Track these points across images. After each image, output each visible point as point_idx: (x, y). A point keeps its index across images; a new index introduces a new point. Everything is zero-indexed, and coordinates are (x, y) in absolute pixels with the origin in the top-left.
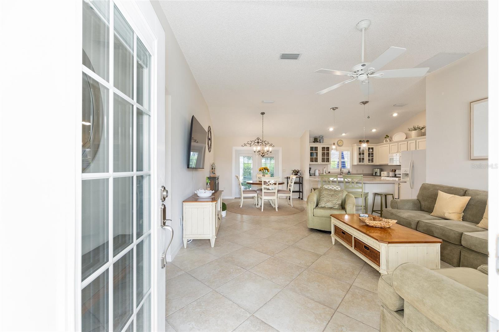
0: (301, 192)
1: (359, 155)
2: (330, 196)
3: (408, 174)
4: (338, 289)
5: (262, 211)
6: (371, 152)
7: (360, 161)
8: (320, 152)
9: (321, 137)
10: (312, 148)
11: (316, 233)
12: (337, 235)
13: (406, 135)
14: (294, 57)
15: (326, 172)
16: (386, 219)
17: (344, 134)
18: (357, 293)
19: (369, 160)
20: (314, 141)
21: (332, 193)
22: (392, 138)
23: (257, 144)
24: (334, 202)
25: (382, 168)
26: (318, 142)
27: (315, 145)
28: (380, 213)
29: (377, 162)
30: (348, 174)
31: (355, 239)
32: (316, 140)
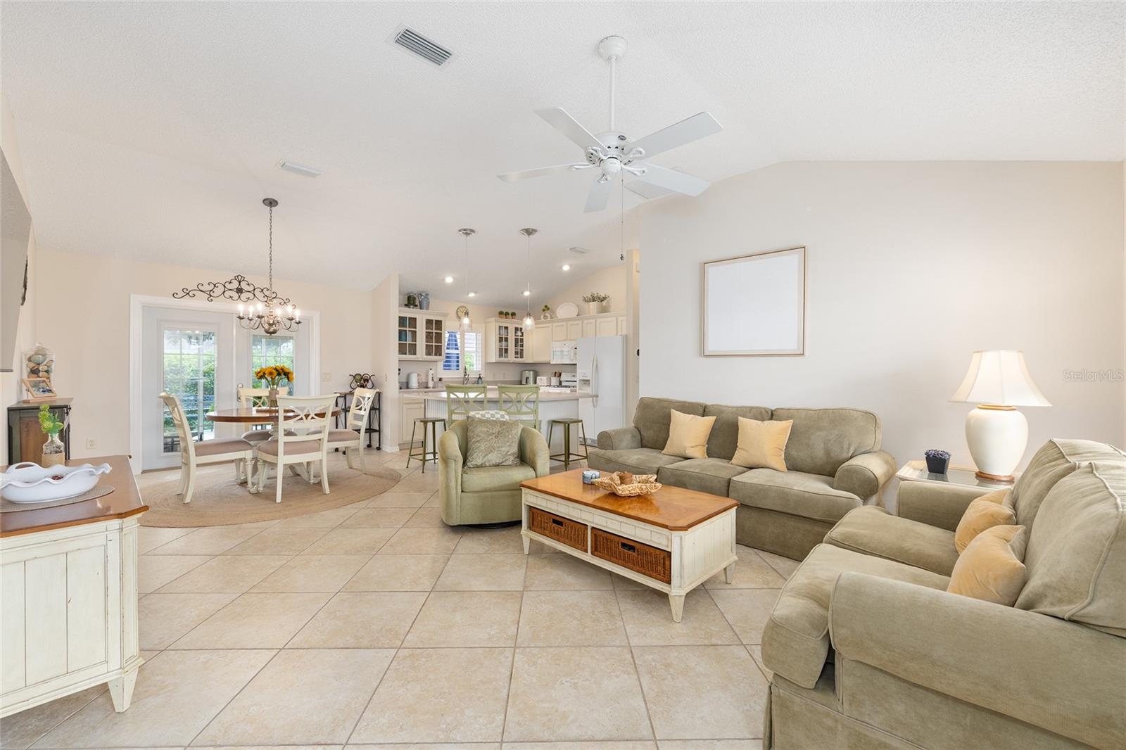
0: (375, 431)
1: (500, 342)
2: (493, 437)
3: (589, 380)
4: (618, 673)
5: (279, 499)
6: (519, 337)
7: (501, 356)
8: (421, 330)
9: (424, 294)
10: (402, 320)
11: (470, 534)
12: (537, 530)
13: (579, 309)
14: (437, 54)
15: (435, 380)
16: (638, 476)
17: (472, 295)
18: (653, 664)
19: (516, 353)
20: (406, 303)
21: (496, 430)
22: (554, 312)
23: (235, 295)
24: (503, 449)
25: (536, 369)
26: (417, 306)
27: (409, 313)
28: (564, 459)
29: (529, 358)
30: (478, 383)
31: (596, 532)
32: (410, 301)
